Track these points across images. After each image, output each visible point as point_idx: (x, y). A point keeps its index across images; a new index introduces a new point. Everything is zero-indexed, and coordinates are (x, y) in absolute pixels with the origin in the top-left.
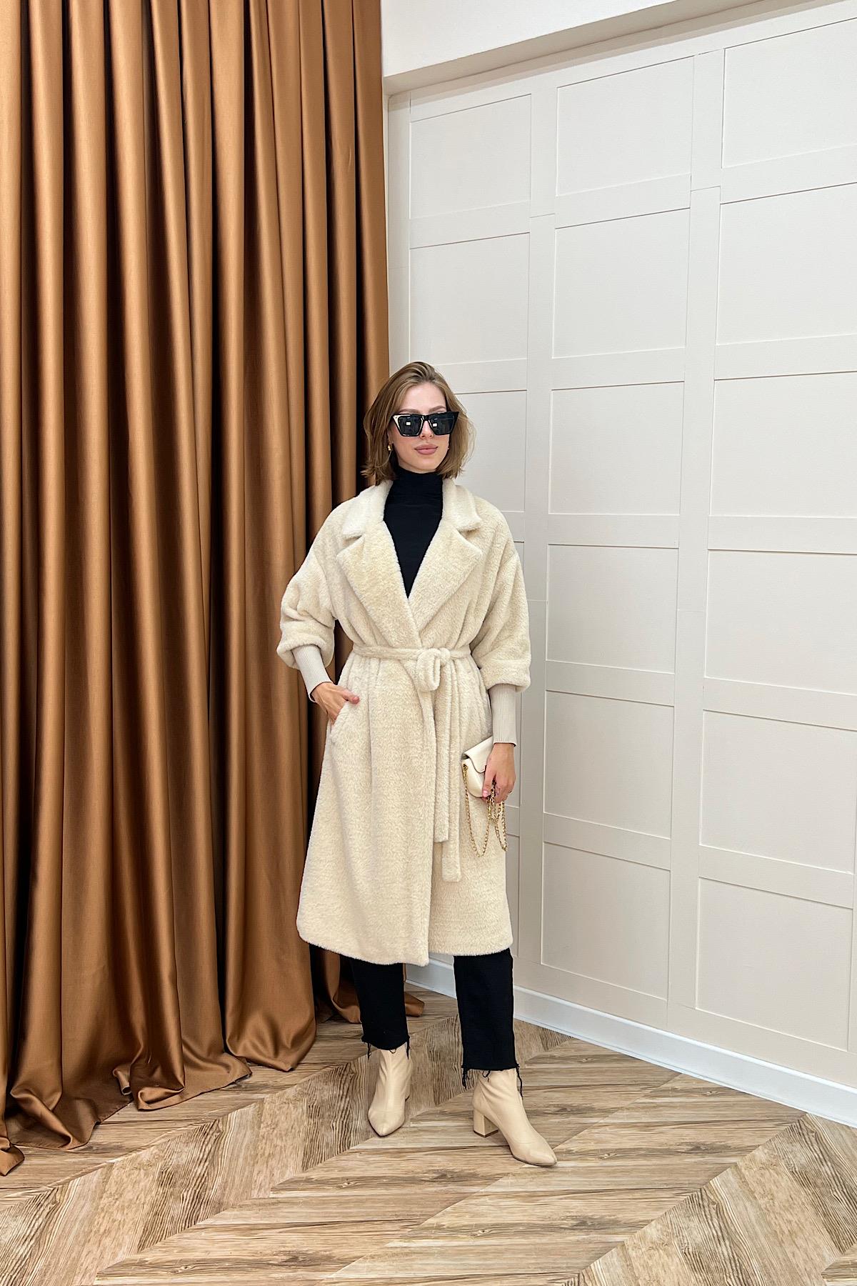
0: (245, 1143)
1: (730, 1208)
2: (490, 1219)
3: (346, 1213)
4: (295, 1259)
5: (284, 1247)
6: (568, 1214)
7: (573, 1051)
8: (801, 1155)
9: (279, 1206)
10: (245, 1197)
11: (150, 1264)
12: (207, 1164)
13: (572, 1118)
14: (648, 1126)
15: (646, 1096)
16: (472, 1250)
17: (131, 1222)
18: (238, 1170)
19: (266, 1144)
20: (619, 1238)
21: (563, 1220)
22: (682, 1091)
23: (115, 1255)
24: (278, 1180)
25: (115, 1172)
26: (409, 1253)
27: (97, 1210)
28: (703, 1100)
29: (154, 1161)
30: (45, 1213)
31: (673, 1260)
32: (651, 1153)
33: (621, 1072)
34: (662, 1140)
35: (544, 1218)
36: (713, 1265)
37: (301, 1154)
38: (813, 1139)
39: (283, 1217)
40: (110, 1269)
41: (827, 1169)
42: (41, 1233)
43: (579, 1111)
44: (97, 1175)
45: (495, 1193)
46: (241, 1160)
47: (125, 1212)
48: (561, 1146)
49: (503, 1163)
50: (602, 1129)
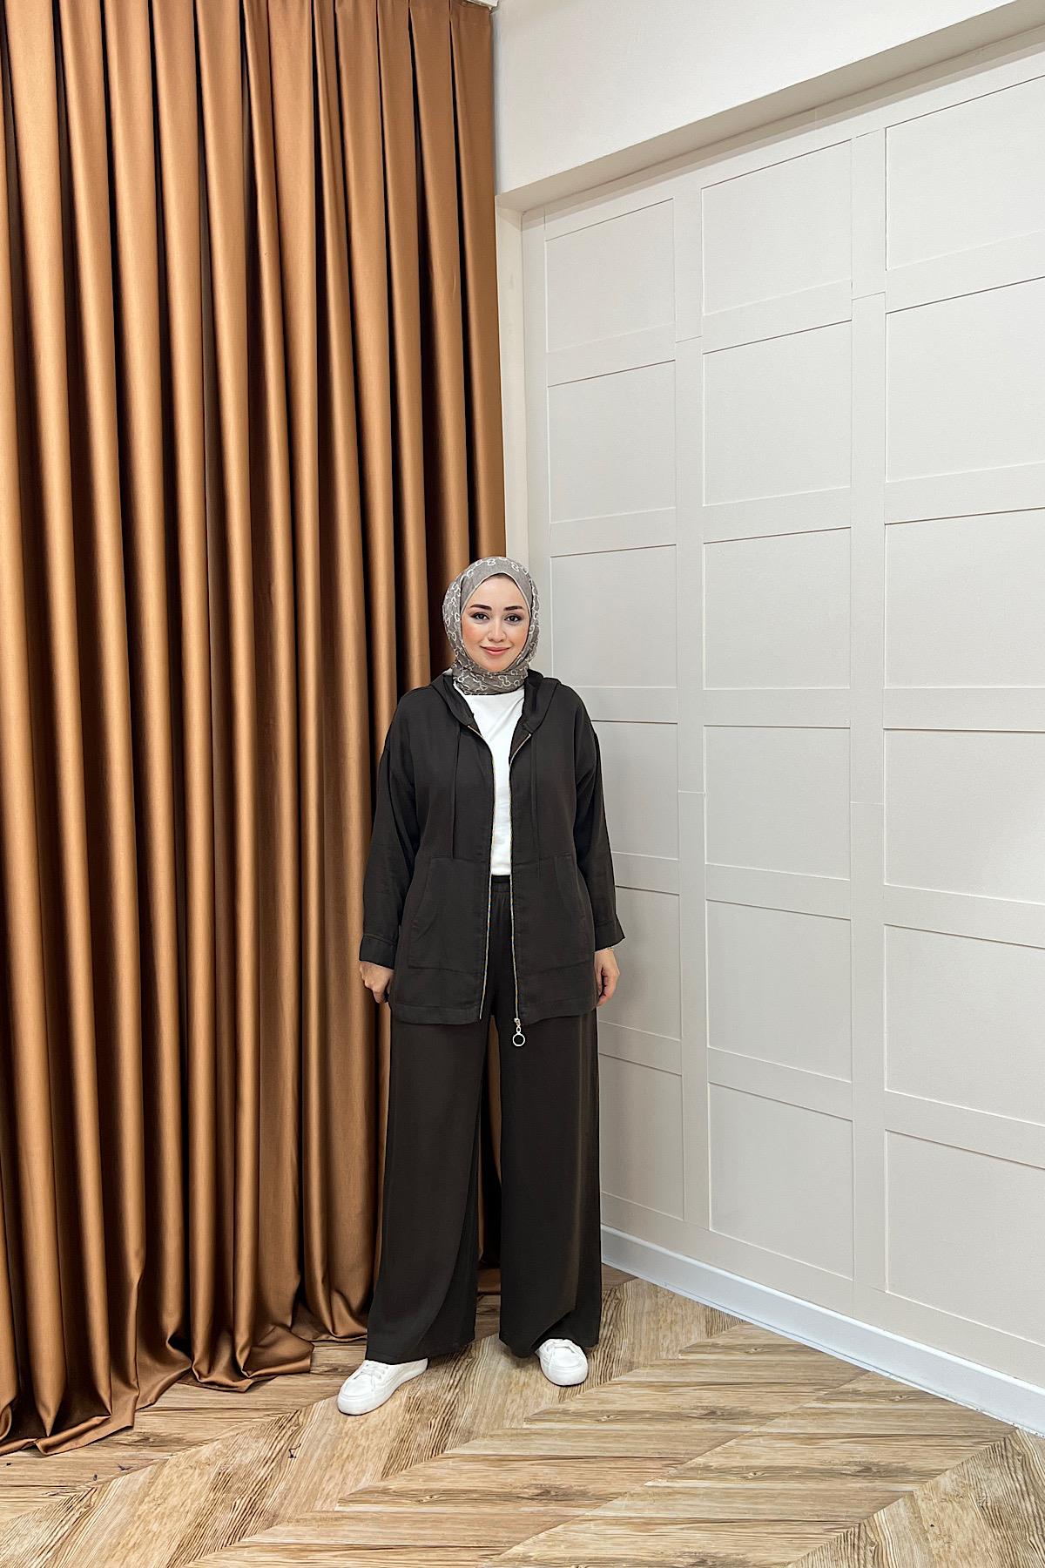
0: (323, 1441)
1: (892, 1550)
2: (591, 1551)
3: (417, 1535)
6: (687, 1550)
7: (742, 1338)
8: (998, 1485)
9: (342, 1522)
10: (305, 1510)
12: (273, 1464)
13: (721, 1425)
14: (811, 1439)
15: (818, 1399)
17: (167, 1535)
18: (307, 1474)
19: (347, 1443)
21: (679, 1557)
22: (866, 1394)
24: (350, 1488)
25: (166, 1471)
27: (132, 1519)
28: (889, 1407)
29: (214, 1459)
30: (74, 1519)
32: (808, 1474)
33: (794, 1367)
34: (826, 1458)
35: (655, 1554)
37: (385, 1456)
38: (1018, 1464)
39: (345, 1536)
41: (1028, 1506)
42: (62, 1544)
43: (730, 1416)
44: (145, 1474)
45: (603, 1518)
46: (313, 1462)
47: (163, 1522)
48: (700, 1460)
49: (623, 1479)
50: (755, 1440)
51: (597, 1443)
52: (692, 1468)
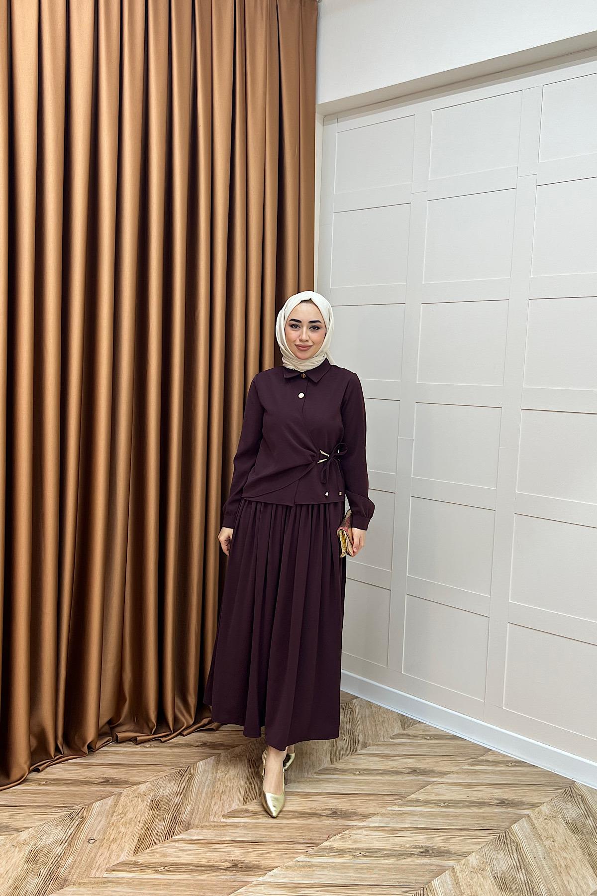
0: (207, 784)
1: (524, 845)
2: (364, 845)
3: (270, 835)
4: (235, 866)
5: (229, 857)
6: (417, 844)
7: (421, 731)
8: (573, 812)
9: (227, 828)
10: (205, 821)
11: (141, 864)
12: (182, 796)
13: (420, 777)
14: (469, 785)
15: (469, 764)
16: (353, 866)
17: (130, 834)
18: (202, 800)
19: (220, 784)
20: (451, 863)
21: (413, 848)
22: (492, 762)
23: (118, 856)
24: (227, 809)
25: (122, 798)
26: (311, 866)
27: (109, 825)
28: (507, 769)
29: (148, 792)
30: (76, 825)
31: (486, 881)
32: (472, 804)
33: (453, 747)
34: (479, 796)
35: (400, 846)
36: (514, 887)
37: (243, 791)
38: (580, 800)
39: (230, 835)
40: (115, 867)
41: (590, 822)
42: (72, 839)
43: (424, 772)
44: (111, 800)
45: (369, 827)
46: (204, 795)
47: (127, 827)
48: (413, 796)
49: (374, 806)
50: (440, 786)
51: (357, 786)
52: (410, 800)
